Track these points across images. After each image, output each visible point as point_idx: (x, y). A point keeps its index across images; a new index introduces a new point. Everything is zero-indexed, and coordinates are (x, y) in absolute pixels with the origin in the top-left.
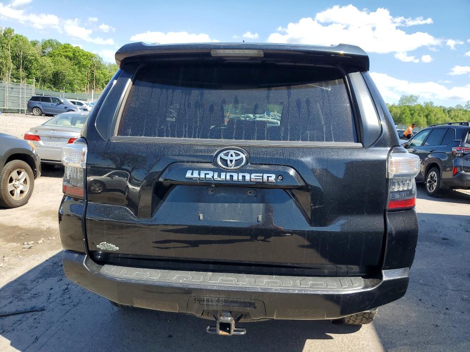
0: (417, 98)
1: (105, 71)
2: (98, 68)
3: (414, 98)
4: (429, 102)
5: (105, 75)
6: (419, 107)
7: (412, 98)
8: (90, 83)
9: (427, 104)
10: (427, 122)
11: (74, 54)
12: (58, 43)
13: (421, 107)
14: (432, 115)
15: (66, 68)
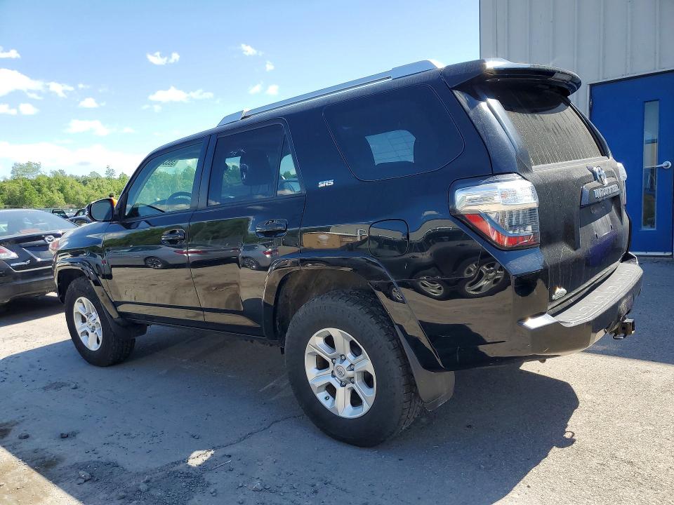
0: (38, 166)
3: (34, 166)
4: (57, 170)
6: (45, 179)
7: (30, 167)
9: (55, 174)
10: (65, 198)
13: (49, 179)
14: (68, 187)
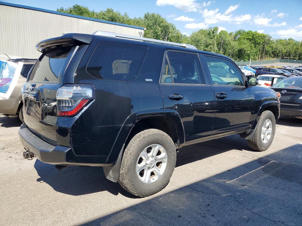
1: (272, 45)
2: (268, 43)
5: (272, 47)
8: (261, 54)
11: (252, 37)
12: (244, 32)
15: (247, 46)
